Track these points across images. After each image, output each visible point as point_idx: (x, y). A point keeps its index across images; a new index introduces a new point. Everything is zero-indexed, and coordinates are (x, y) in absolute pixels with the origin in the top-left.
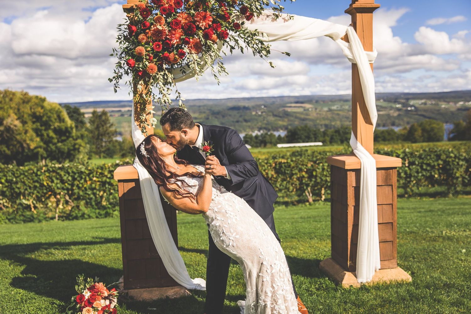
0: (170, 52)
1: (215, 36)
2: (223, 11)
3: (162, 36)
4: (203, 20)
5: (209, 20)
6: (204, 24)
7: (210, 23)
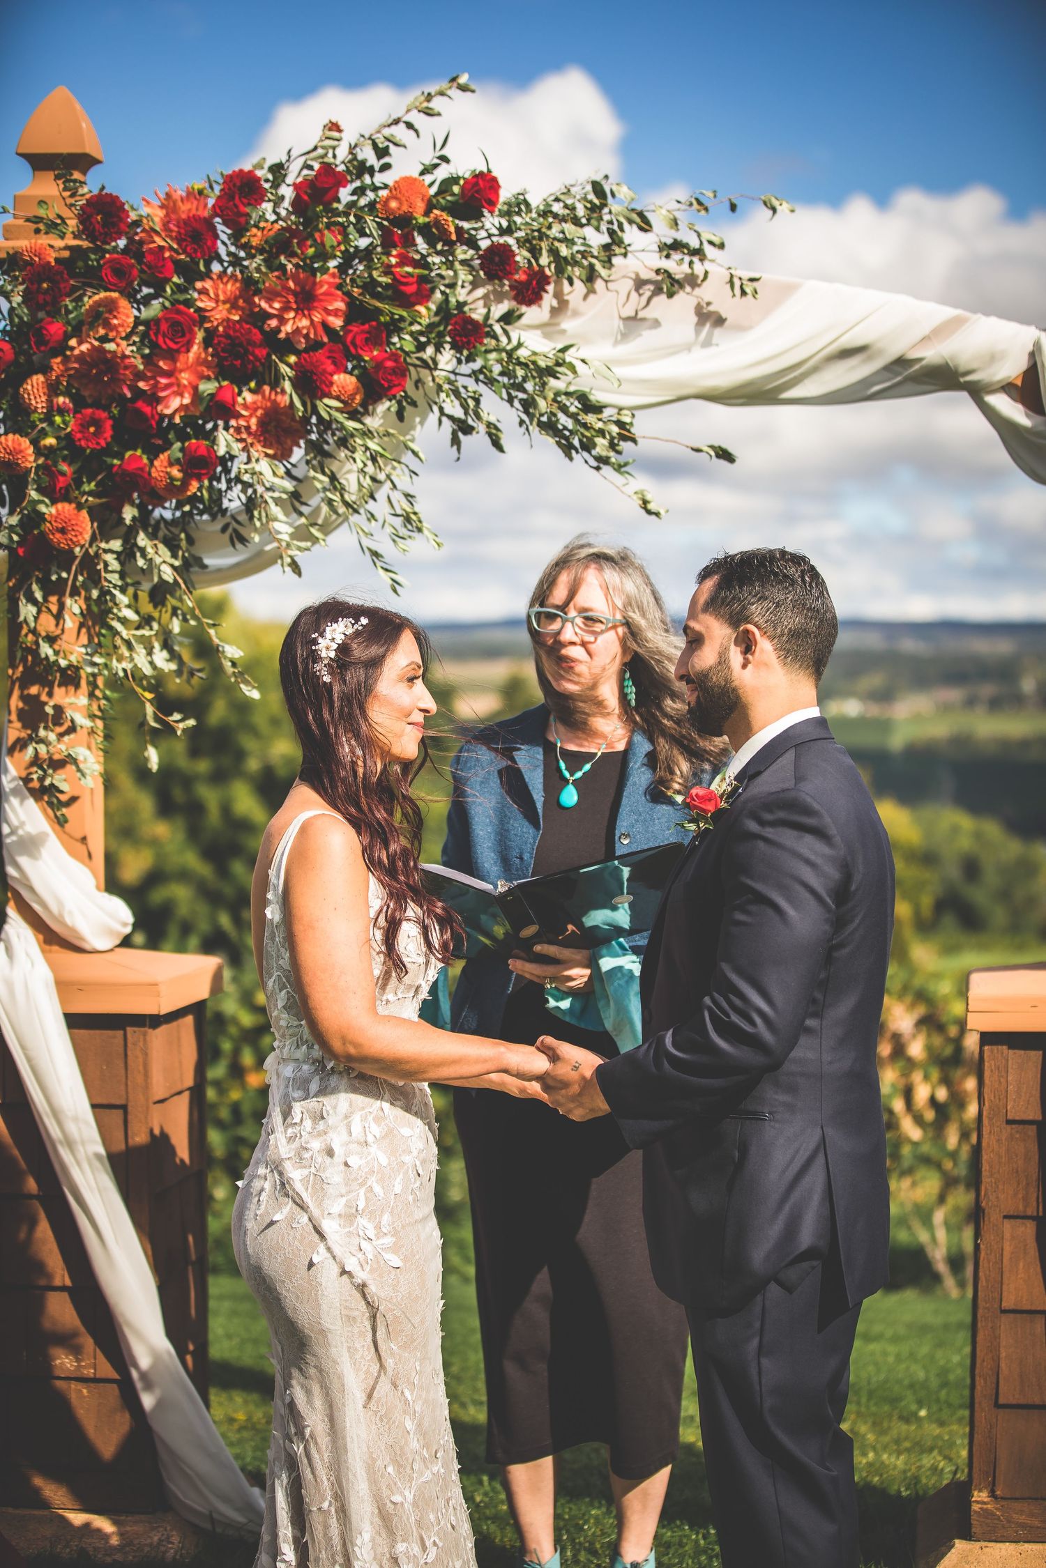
0: (154, 453)
1: (345, 381)
2: (388, 270)
3: (116, 380)
4: (297, 310)
5: (328, 312)
6: (305, 322)
7: (337, 323)
